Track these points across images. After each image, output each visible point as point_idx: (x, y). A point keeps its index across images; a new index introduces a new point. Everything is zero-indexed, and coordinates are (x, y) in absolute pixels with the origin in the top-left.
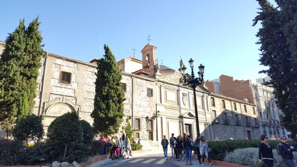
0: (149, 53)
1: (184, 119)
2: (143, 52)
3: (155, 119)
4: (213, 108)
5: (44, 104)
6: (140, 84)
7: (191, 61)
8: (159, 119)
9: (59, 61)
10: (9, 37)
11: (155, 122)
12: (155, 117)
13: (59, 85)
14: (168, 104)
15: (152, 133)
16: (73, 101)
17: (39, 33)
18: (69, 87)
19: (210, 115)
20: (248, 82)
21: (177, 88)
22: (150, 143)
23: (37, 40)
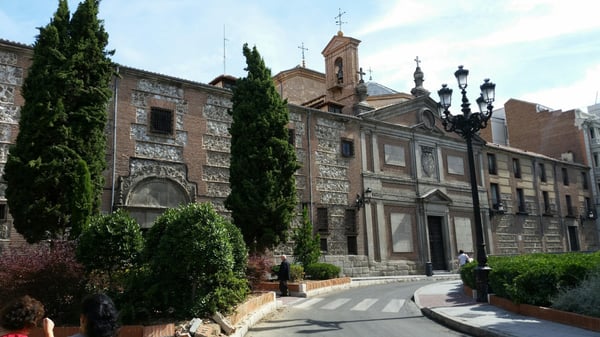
0: (342, 55)
1: (425, 205)
2: (327, 53)
3: (361, 209)
4: (492, 179)
5: (119, 181)
6: (324, 130)
7: (461, 73)
8: (368, 208)
9: (144, 86)
10: (39, 36)
11: (360, 213)
12: (361, 202)
13: (147, 139)
14: (388, 174)
15: (354, 238)
16: (180, 174)
17: (100, 25)
18: (170, 142)
19: (486, 194)
20: (571, 114)
21: (409, 135)
22: (351, 259)
23: (96, 40)
